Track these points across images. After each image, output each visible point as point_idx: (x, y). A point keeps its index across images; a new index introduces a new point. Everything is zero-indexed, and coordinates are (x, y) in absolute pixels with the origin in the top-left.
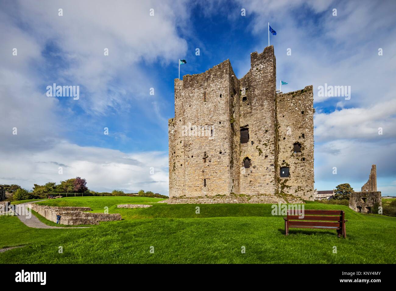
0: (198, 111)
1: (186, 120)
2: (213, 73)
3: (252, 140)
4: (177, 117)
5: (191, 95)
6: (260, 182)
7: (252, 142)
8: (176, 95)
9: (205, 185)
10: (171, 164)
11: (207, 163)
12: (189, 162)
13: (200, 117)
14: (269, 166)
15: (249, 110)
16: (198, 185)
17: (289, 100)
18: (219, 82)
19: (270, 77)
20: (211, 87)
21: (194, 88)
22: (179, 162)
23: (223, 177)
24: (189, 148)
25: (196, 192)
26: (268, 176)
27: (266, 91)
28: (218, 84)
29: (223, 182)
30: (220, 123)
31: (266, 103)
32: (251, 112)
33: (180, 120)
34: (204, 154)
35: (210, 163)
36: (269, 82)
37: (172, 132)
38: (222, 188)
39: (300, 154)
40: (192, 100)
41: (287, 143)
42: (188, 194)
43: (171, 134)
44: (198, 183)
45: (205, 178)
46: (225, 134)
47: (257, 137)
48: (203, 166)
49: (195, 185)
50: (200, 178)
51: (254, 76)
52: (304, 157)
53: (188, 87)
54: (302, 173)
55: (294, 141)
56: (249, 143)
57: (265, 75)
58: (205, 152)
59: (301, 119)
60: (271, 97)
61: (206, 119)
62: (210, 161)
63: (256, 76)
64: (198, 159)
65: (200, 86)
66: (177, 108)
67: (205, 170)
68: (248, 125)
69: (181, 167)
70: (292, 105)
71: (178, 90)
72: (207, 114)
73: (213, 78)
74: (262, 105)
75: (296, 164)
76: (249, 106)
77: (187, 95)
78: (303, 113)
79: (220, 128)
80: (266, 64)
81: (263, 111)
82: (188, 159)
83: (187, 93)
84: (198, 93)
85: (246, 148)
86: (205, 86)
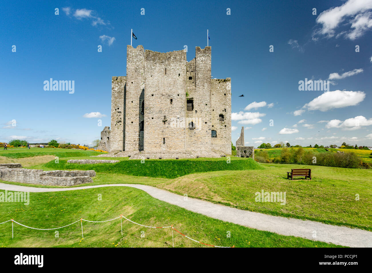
0: (159, 82)
1: (147, 87)
2: (173, 56)
3: (196, 109)
4: (129, 79)
5: (153, 67)
6: (201, 141)
7: (196, 111)
8: (129, 59)
9: (164, 143)
10: (113, 118)
11: (167, 125)
12: (149, 122)
13: (161, 87)
14: (207, 130)
15: (194, 87)
16: (158, 143)
17: (217, 84)
18: (178, 64)
19: (209, 68)
20: (172, 66)
21: (156, 62)
22: (129, 120)
23: (180, 137)
24: (150, 111)
25: (155, 149)
26: (207, 137)
27: (206, 76)
28: (177, 65)
29: (180, 141)
30: (178, 95)
31: (206, 85)
32: (195, 89)
33: (132, 83)
34: (164, 117)
35: (169, 125)
36: (208, 71)
37: (116, 90)
38: (179, 145)
39: (223, 122)
40: (153, 72)
41: (215, 114)
42: (148, 149)
43: (115, 91)
44: (157, 141)
45: (164, 137)
46: (182, 104)
47: (199, 108)
48: (162, 127)
49: (155, 142)
50: (160, 136)
51: (198, 64)
52: (226, 124)
53: (150, 60)
54: (224, 136)
55: (220, 113)
56: (194, 111)
57: (206, 65)
58: (165, 116)
59: (224, 98)
60: (209, 82)
61: (166, 89)
62: (169, 124)
63: (199, 64)
64: (158, 121)
65: (162, 63)
66: (129, 71)
67: (165, 131)
68: (193, 98)
69: (131, 124)
70: (218, 88)
71: (131, 56)
72: (168, 86)
73: (173, 59)
74: (203, 86)
75: (220, 128)
76: (194, 84)
77: (149, 66)
78: (225, 95)
79: (178, 99)
80: (206, 58)
81: (204, 90)
82: (148, 120)
83: (149, 65)
84: (159, 67)
85: (191, 115)
86: (166, 64)
